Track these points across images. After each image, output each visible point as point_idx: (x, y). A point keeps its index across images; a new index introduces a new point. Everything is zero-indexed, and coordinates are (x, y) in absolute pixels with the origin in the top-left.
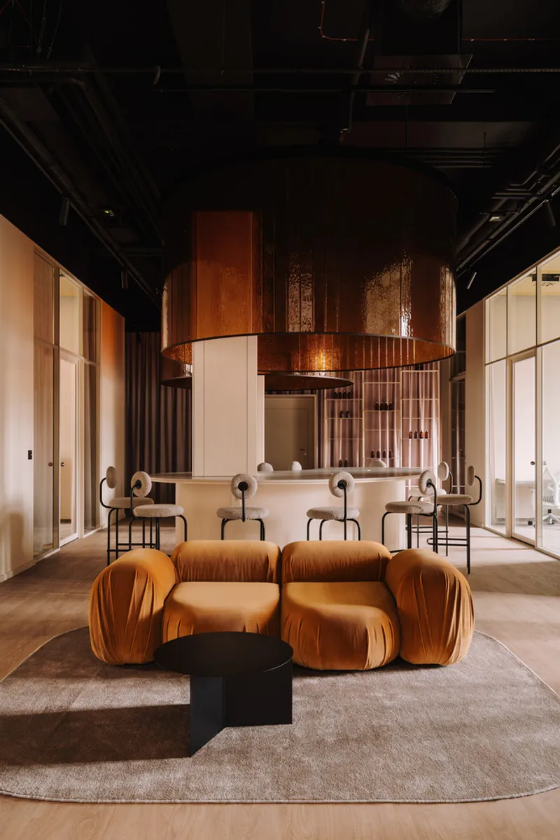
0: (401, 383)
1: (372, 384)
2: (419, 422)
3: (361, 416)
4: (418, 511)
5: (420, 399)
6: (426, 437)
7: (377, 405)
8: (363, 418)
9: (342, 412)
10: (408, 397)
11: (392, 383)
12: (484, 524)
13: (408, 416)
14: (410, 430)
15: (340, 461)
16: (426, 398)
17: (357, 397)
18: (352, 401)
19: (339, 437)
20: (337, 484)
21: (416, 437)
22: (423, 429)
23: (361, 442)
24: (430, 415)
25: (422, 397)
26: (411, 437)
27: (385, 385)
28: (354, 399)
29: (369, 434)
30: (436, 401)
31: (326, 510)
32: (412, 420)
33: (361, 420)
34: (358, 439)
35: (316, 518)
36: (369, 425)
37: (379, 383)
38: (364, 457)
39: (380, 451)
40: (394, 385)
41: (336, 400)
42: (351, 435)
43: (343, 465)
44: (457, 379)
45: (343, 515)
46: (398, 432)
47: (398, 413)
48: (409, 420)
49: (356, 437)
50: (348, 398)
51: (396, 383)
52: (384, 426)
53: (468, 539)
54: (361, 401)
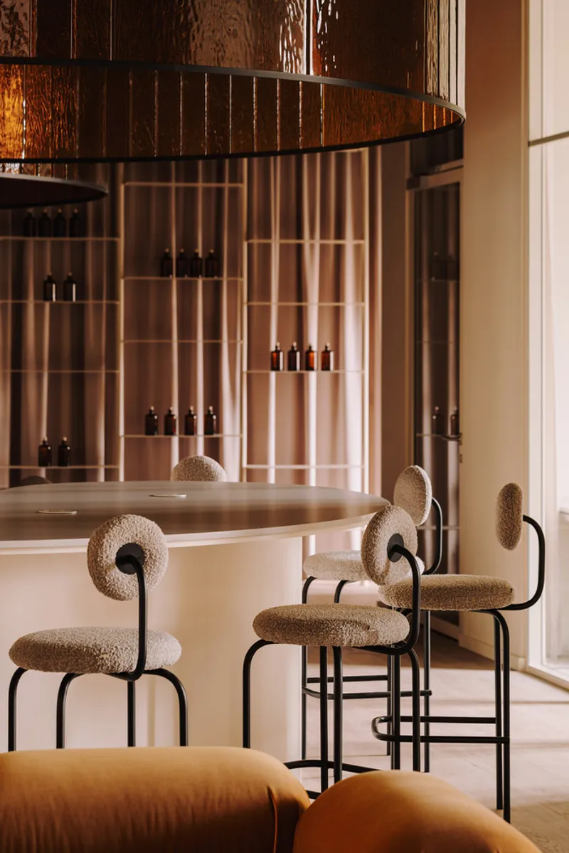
0: (244, 186)
1: (149, 189)
2: (301, 314)
3: (113, 295)
4: (363, 638)
5: (306, 241)
6: (325, 367)
7: (167, 257)
8: (121, 304)
9: (50, 280)
10: (267, 235)
11: (214, 185)
12: (526, 657)
13: (266, 295)
14: (273, 344)
15: (45, 445)
16: (323, 236)
17: (98, 232)
18: (84, 244)
19: (39, 364)
20: (113, 557)
21: (291, 366)
22: (313, 339)
23: (112, 380)
24: (338, 294)
25: (312, 236)
26: (275, 367)
27: (193, 191)
28: (90, 239)
29: (139, 357)
30: (358, 249)
31: (66, 640)
32: (280, 309)
33: (113, 310)
34: (103, 372)
35: (37, 668)
36: (138, 324)
37: (173, 184)
38: (122, 431)
39: (175, 410)
40: (220, 191)
41: (31, 241)
42: (79, 357)
43: (55, 458)
44: (432, 181)
45: (135, 657)
46: (232, 348)
47: (234, 287)
48: (268, 309)
49: (98, 366)
50: (72, 235)
51: (227, 185)
52: (187, 329)
53: (502, 718)
54: (113, 247)
